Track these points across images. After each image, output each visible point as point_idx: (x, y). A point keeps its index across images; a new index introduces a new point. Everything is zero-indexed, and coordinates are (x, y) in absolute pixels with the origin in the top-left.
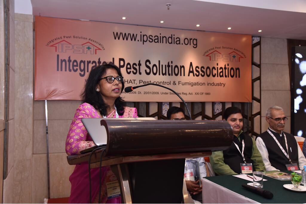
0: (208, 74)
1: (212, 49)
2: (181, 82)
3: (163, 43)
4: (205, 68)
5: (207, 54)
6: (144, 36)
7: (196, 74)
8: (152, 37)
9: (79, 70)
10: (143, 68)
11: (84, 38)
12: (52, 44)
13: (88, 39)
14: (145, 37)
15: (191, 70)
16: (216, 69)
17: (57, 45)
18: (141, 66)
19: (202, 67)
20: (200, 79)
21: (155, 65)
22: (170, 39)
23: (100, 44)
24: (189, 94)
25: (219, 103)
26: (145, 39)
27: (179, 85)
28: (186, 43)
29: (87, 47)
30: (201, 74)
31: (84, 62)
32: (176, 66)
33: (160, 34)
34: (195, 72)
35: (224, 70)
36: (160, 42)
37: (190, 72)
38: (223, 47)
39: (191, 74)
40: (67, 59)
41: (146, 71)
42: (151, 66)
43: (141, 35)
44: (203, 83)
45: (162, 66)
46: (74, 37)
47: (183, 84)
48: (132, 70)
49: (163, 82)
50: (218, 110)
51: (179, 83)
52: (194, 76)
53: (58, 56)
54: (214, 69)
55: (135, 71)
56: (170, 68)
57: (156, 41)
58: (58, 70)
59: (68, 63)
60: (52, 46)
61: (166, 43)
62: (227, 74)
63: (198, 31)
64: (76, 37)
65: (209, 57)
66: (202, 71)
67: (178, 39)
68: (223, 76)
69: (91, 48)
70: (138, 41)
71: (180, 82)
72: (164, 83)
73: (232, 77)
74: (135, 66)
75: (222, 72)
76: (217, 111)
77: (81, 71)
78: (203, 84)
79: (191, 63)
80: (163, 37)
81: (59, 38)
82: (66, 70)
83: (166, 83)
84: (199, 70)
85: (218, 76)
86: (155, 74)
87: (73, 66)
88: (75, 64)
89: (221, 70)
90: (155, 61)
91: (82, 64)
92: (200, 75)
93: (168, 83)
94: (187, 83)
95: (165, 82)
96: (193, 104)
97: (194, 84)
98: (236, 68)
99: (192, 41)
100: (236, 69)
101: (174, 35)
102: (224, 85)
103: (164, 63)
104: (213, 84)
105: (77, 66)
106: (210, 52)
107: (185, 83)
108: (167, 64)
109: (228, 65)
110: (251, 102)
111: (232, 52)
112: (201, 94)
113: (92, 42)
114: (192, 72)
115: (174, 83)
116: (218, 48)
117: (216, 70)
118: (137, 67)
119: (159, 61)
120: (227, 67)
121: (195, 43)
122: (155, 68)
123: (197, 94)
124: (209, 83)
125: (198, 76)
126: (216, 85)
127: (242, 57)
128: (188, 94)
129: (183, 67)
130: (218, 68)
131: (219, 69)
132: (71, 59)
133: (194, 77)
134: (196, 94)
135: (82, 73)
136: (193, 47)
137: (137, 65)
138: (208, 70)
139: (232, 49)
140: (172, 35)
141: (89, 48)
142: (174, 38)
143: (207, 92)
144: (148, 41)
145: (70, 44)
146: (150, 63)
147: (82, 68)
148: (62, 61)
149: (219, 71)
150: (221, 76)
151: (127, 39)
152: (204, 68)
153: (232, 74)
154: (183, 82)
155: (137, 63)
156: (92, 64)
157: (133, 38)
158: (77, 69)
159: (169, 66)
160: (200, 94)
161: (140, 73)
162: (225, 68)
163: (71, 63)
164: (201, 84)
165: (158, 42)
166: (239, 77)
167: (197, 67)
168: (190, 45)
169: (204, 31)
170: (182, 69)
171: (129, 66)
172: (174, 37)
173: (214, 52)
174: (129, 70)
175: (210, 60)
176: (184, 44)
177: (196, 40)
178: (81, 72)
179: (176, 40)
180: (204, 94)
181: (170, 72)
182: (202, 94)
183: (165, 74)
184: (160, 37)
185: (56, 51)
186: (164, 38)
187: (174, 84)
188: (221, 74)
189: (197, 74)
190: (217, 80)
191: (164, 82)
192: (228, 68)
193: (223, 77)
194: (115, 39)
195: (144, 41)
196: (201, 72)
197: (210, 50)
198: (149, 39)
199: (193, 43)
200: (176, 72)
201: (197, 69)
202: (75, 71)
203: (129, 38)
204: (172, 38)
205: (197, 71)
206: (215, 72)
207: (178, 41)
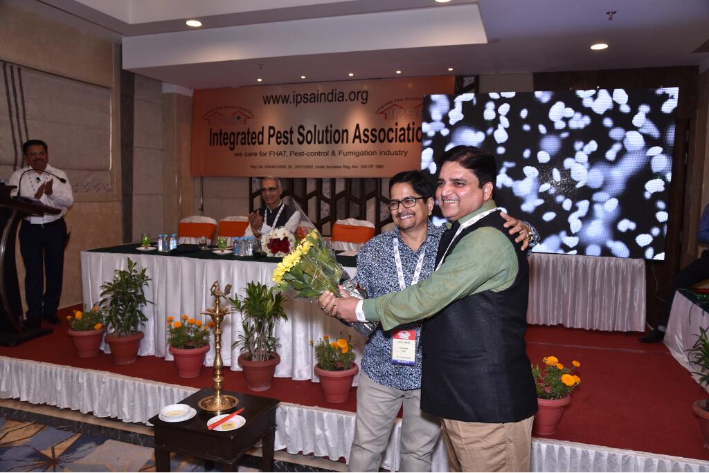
0: (382, 138)
2: (342, 152)
3: (321, 101)
4: (378, 130)
5: (382, 110)
6: (297, 96)
7: (364, 140)
8: (307, 95)
9: (229, 143)
10: (296, 136)
11: (235, 107)
13: (238, 107)
14: (299, 97)
15: (357, 134)
16: (395, 131)
17: (210, 118)
19: (374, 130)
20: (369, 147)
21: (309, 132)
22: (330, 96)
23: (249, 112)
24: (353, 167)
26: (299, 100)
27: (339, 155)
28: (352, 98)
29: (237, 116)
30: (371, 140)
32: (337, 131)
33: (318, 91)
34: (363, 137)
35: (406, 132)
36: (318, 102)
37: (355, 137)
39: (357, 140)
40: (219, 133)
41: (298, 139)
42: (305, 133)
43: (294, 95)
45: (319, 131)
46: (226, 107)
47: (345, 154)
48: (283, 139)
51: (339, 153)
52: (361, 142)
54: (391, 132)
55: (286, 141)
56: (329, 134)
57: (312, 100)
58: (210, 144)
59: (219, 136)
60: (206, 119)
61: (325, 101)
62: (411, 138)
65: (385, 115)
66: (372, 135)
67: (341, 95)
68: (404, 140)
69: (241, 118)
70: (291, 103)
72: (320, 154)
73: (419, 141)
74: (285, 134)
75: (404, 134)
77: (231, 143)
78: (373, 153)
79: (358, 125)
80: (321, 95)
82: (217, 144)
83: (322, 154)
84: (369, 134)
85: (396, 141)
86: (309, 143)
87: (224, 139)
88: (226, 136)
89: (402, 132)
90: (309, 127)
91: (232, 136)
93: (325, 154)
94: (350, 153)
96: (362, 181)
97: (360, 153)
99: (360, 94)
101: (336, 90)
102: (406, 154)
103: (321, 128)
104: (388, 153)
105: (227, 139)
106: (385, 108)
107: (348, 153)
108: (325, 129)
109: (413, 124)
111: (421, 105)
112: (370, 166)
114: (359, 137)
115: (333, 153)
117: (394, 133)
118: (289, 136)
119: (315, 126)
120: (411, 126)
121: (364, 97)
122: (309, 135)
124: (382, 152)
125: (366, 142)
126: (393, 154)
128: (351, 167)
129: (346, 131)
130: (396, 129)
131: (399, 130)
132: (222, 132)
133: (361, 144)
134: (362, 166)
135: (232, 146)
136: (362, 103)
137: (289, 133)
138: (382, 133)
139: (421, 99)
140: (333, 90)
141: (239, 118)
142: (336, 93)
143: (379, 165)
144: (302, 103)
145: (222, 115)
146: (304, 129)
147: (232, 141)
148: (214, 135)
149: (399, 133)
150: (401, 141)
151: (278, 103)
152: (376, 131)
153: (420, 137)
154: (345, 150)
155: (289, 131)
157: (285, 100)
158: (227, 142)
160: (368, 167)
161: (292, 143)
162: (409, 129)
163: (222, 137)
164: (370, 153)
165: (314, 101)
167: (366, 130)
168: (357, 99)
171: (279, 135)
174: (279, 140)
175: (386, 118)
176: (348, 100)
177: (367, 92)
179: (337, 96)
180: (374, 167)
181: (329, 140)
182: (372, 166)
183: (322, 142)
184: (318, 94)
185: (209, 124)
186: (323, 96)
188: (402, 138)
189: (366, 139)
190: (396, 146)
192: (413, 129)
194: (265, 103)
195: (297, 102)
196: (370, 137)
197: (386, 105)
198: (303, 99)
199: (361, 97)
200: (337, 139)
201: (366, 132)
202: (226, 144)
203: (280, 101)
204: (332, 94)
205: (365, 135)
206: (392, 135)
207: (341, 98)
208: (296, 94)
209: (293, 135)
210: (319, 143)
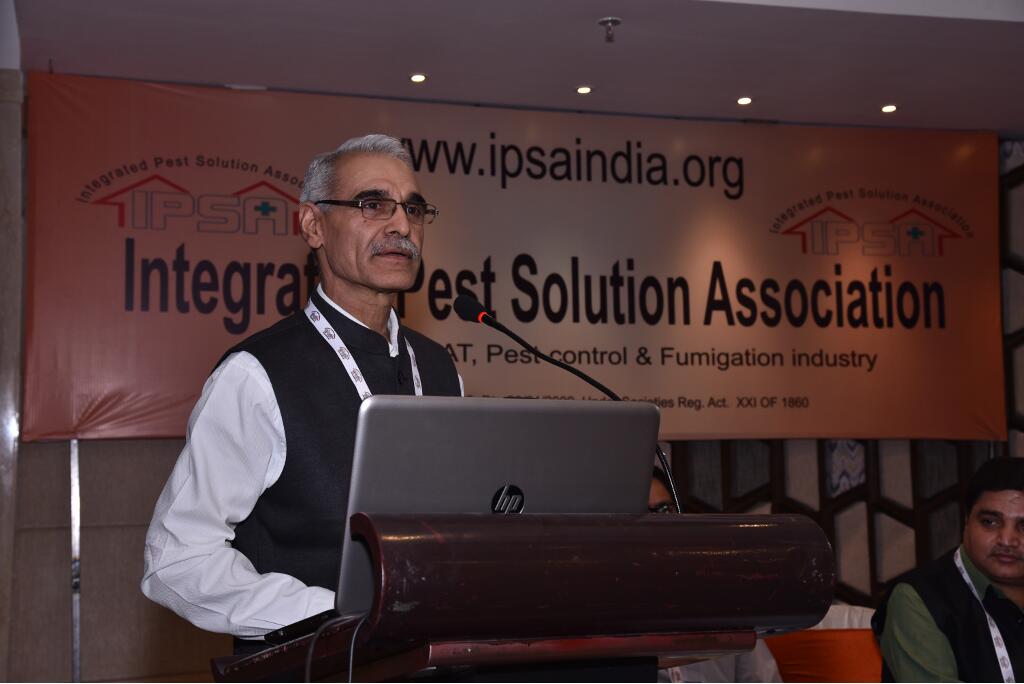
0: (797, 311)
1: (811, 202)
2: (673, 353)
3: (589, 178)
4: (783, 287)
5: (789, 223)
6: (505, 150)
7: (740, 314)
8: (542, 153)
9: (221, 304)
10: (504, 293)
11: (245, 167)
12: (103, 192)
13: (262, 169)
14: (512, 160)
15: (718, 296)
16: (833, 289)
17: (125, 198)
18: (493, 285)
19: (769, 283)
20: (757, 337)
21: (554, 279)
22: (621, 163)
24: (712, 402)
25: (852, 444)
26: (512, 166)
27: (663, 363)
28: (694, 176)
29: (259, 203)
30: (764, 315)
31: (245, 270)
32: (651, 282)
33: (578, 141)
34: (736, 306)
35: (869, 296)
36: (579, 178)
37: (712, 305)
38: (862, 193)
39: (719, 316)
40: (169, 258)
41: (515, 303)
42: (538, 282)
43: (493, 148)
44: (774, 356)
45: (588, 279)
46: (201, 161)
47: (682, 360)
49: (590, 350)
50: (848, 476)
51: (663, 356)
52: (731, 322)
53: (130, 243)
54: (821, 293)
55: (467, 307)
56: (624, 291)
57: (560, 171)
58: (129, 306)
59: (172, 275)
60: (103, 201)
61: (604, 179)
62: (883, 313)
63: (745, 121)
64: (211, 163)
65: (799, 237)
66: (767, 300)
67: (657, 162)
68: (863, 321)
69: (274, 209)
70: (481, 172)
71: (667, 352)
72: (598, 356)
73: (909, 323)
74: (466, 283)
75: (861, 302)
76: (844, 480)
77: (232, 306)
78: (772, 359)
79: (717, 270)
80: (590, 155)
81: (134, 168)
82: (164, 307)
83: (606, 357)
84: (756, 296)
85: (840, 323)
86: (556, 318)
87: (198, 287)
88: (206, 278)
89: (856, 295)
90: (552, 261)
91: (237, 279)
92: (759, 318)
93: (615, 358)
94: (700, 356)
95: (602, 354)
96: (727, 449)
97: (731, 358)
98: (925, 285)
99: (718, 167)
100: (928, 289)
101: (639, 145)
102: (872, 364)
103: (595, 267)
104: (817, 360)
105: (213, 286)
106: (800, 216)
107: (693, 355)
108: (609, 273)
109: (888, 271)
110: (1003, 439)
111: (907, 214)
112: (765, 402)
113: (278, 183)
114: (724, 305)
115: (643, 357)
116: (838, 196)
117: (833, 297)
118: (478, 290)
119: (575, 261)
120: (882, 278)
121: (733, 176)
122: (555, 290)
123: (745, 402)
124: (800, 356)
125: (747, 322)
126: (835, 364)
127: (954, 235)
128: (705, 402)
129: (682, 283)
130: (839, 285)
131: (845, 288)
132: (187, 257)
133: (731, 327)
134: (741, 402)
135: (237, 318)
136: (726, 192)
137: (478, 277)
138: (796, 296)
139: (906, 197)
140: (629, 144)
141: (265, 209)
142: (639, 156)
143: (795, 396)
144: (524, 173)
145: (183, 191)
146: (534, 271)
148: (147, 268)
149: (847, 299)
150: (854, 323)
151: (432, 168)
152: (776, 289)
153: (908, 313)
154: (683, 348)
155: (478, 271)
156: (281, 276)
157: (460, 159)
158: (214, 302)
159: (617, 281)
160: (758, 403)
162: (875, 286)
163: (188, 277)
164: (764, 359)
165: (568, 175)
166: (942, 324)
167: (744, 283)
168: (712, 183)
169: (775, 122)
170: (679, 292)
171: (440, 285)
172: (639, 150)
173: (821, 213)
174: (441, 303)
175: (804, 250)
176: (682, 181)
177: (739, 162)
178: (230, 315)
179: (646, 167)
180: (779, 402)
181: (624, 309)
182: (772, 402)
183: (602, 316)
184: (578, 153)
185: (122, 223)
186: (597, 161)
187: (642, 360)
188: (857, 313)
189: (747, 313)
190: (839, 338)
191: (595, 352)
192: (889, 286)
193: (866, 325)
195: (505, 172)
196: (761, 307)
197: (801, 207)
198: (526, 164)
199: (724, 176)
200: (652, 309)
201: (745, 291)
202: (207, 308)
203: (442, 163)
204: (628, 157)
205: (745, 301)
206: (827, 303)
207: (657, 172)
208: (499, 143)
209: (493, 286)
210: (593, 319)
